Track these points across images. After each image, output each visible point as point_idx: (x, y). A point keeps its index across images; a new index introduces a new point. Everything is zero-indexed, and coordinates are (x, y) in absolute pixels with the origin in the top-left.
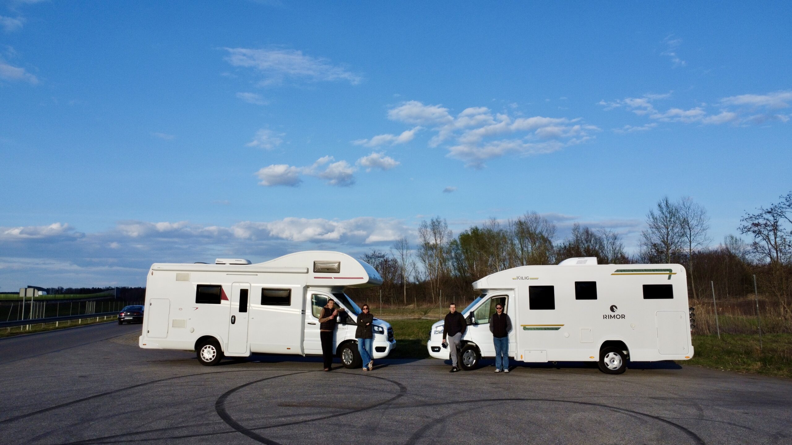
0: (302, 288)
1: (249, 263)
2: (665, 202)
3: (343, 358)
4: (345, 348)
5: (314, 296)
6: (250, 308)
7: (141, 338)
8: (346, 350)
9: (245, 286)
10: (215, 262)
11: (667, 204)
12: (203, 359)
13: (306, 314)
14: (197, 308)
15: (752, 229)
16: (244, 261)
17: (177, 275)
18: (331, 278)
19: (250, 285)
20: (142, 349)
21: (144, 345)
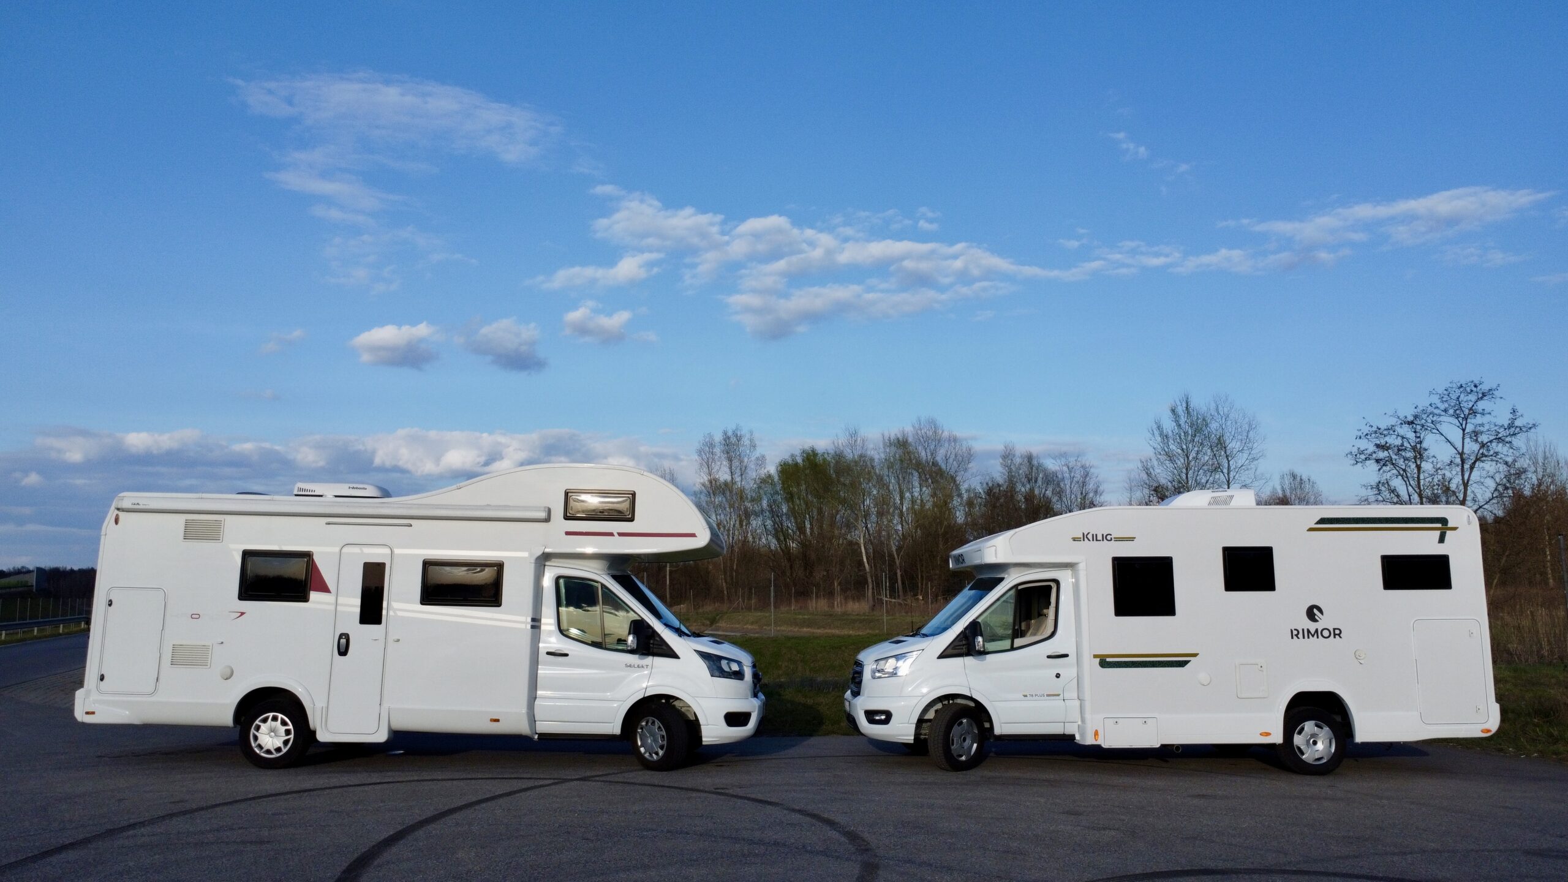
0: (533, 560)
1: (386, 494)
2: (1184, 405)
3: (639, 743)
4: (643, 718)
5: (562, 581)
6: (391, 613)
7: (79, 694)
8: (647, 723)
9: (376, 555)
10: (293, 492)
11: (1187, 408)
12: (258, 751)
13: (543, 627)
14: (242, 614)
15: (1374, 456)
16: (371, 491)
17: (187, 524)
18: (611, 534)
19: (390, 552)
20: (84, 724)
21: (87, 713)
